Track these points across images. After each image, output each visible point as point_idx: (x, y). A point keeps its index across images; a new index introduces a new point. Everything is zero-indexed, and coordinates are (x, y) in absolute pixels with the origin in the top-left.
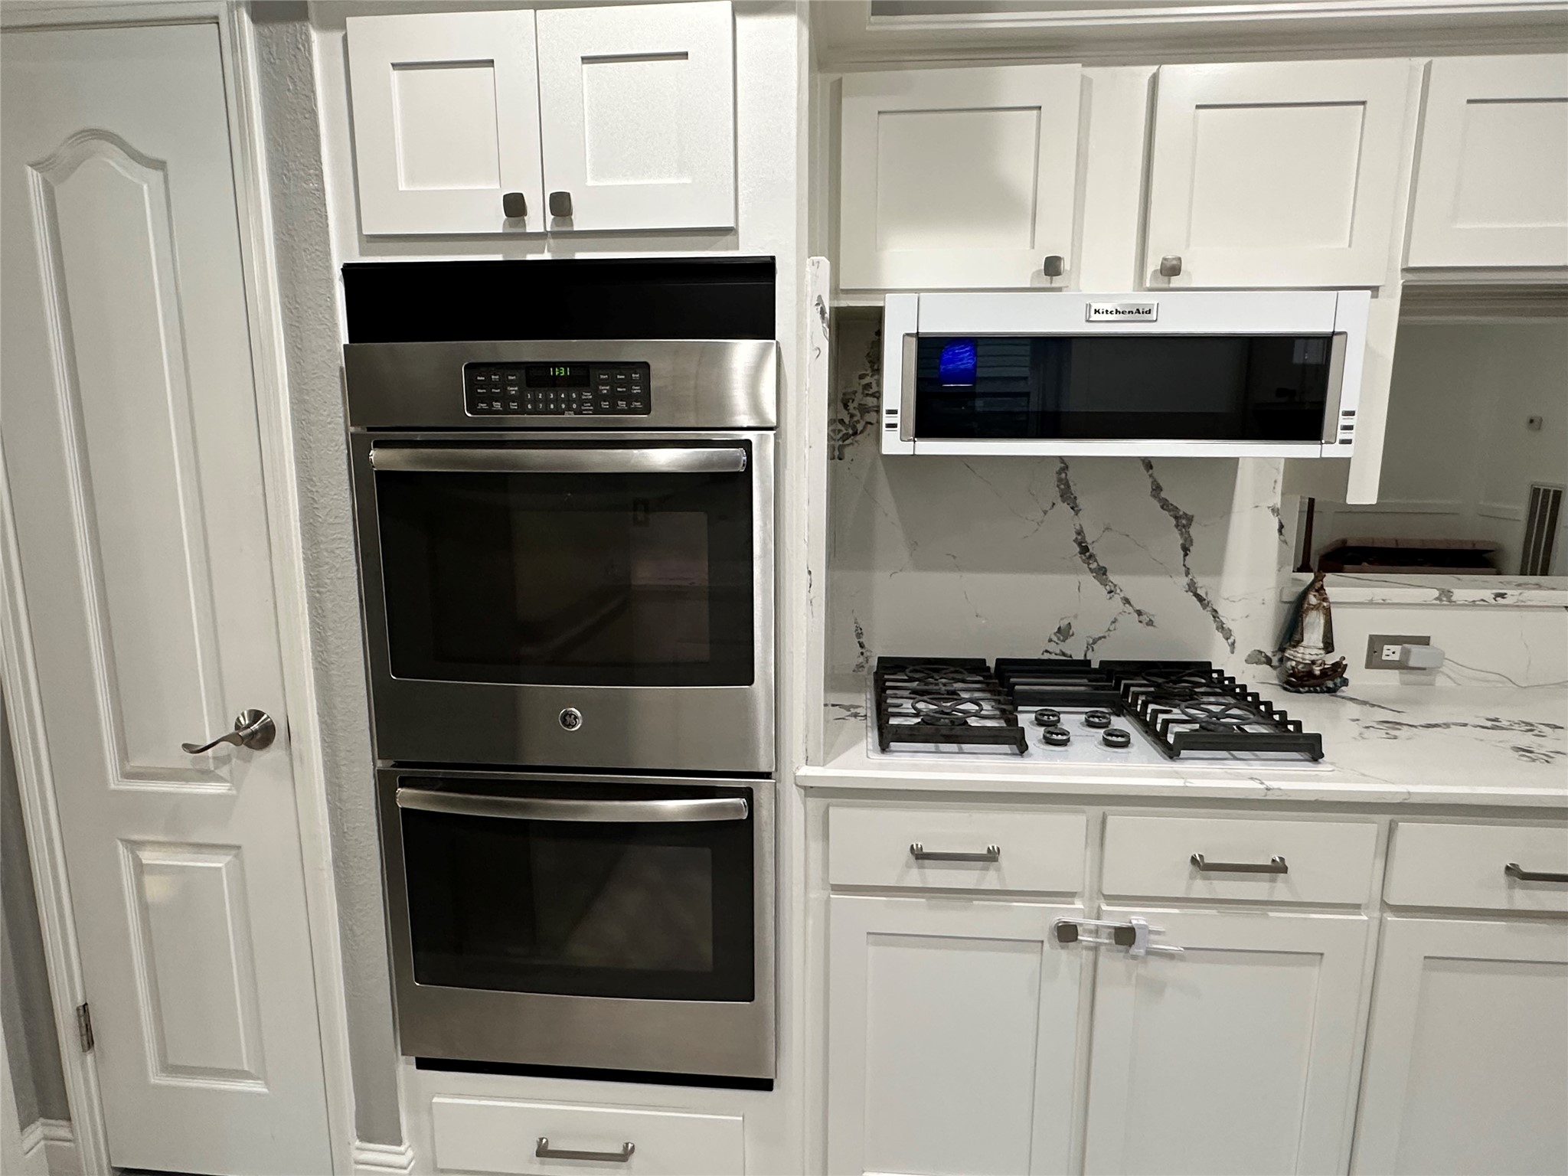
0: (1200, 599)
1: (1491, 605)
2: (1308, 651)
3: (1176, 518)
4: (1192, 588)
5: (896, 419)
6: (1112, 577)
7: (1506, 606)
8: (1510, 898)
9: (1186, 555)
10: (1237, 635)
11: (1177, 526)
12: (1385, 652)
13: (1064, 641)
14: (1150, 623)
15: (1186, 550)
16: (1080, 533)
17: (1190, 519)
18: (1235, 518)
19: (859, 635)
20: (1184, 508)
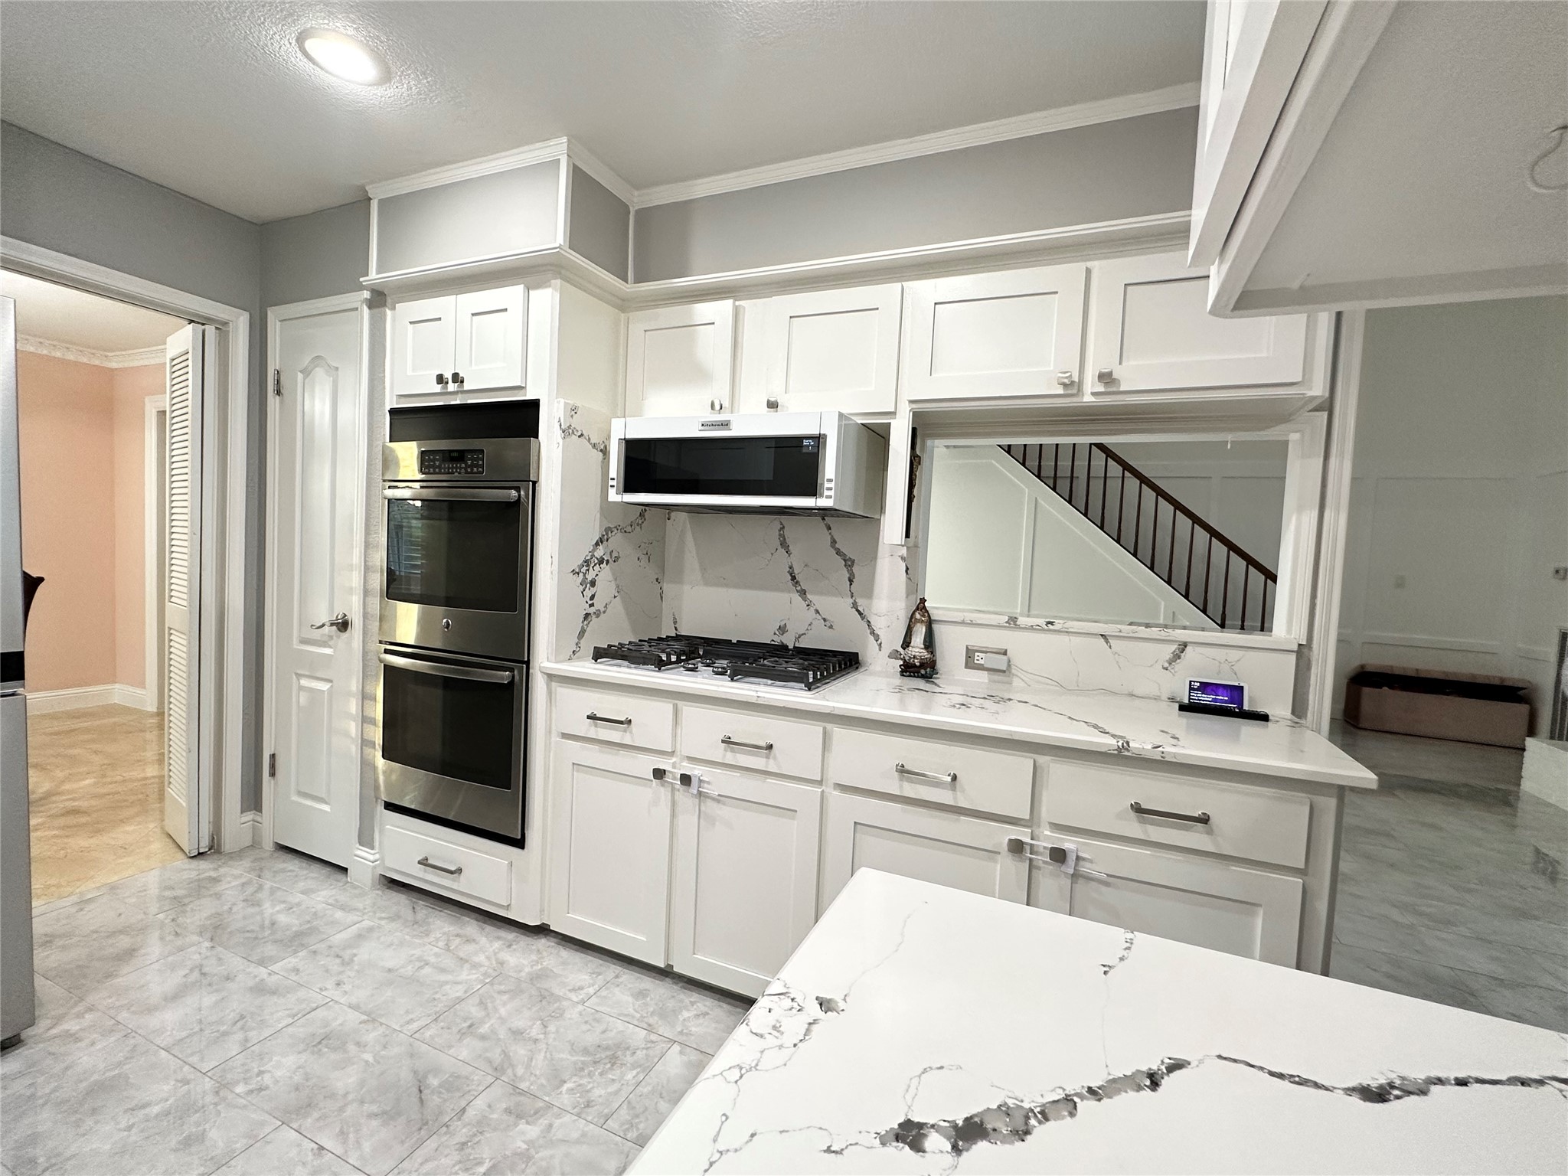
0: (860, 613)
1: (1043, 630)
2: (914, 649)
3: (845, 560)
4: (855, 605)
5: (614, 483)
6: (809, 596)
7: (1055, 631)
8: (901, 787)
9: (851, 584)
10: (882, 638)
11: (845, 566)
12: (976, 658)
13: (782, 635)
14: (831, 627)
15: (851, 581)
16: (791, 567)
17: (853, 562)
18: (880, 562)
19: (675, 623)
20: (850, 555)
